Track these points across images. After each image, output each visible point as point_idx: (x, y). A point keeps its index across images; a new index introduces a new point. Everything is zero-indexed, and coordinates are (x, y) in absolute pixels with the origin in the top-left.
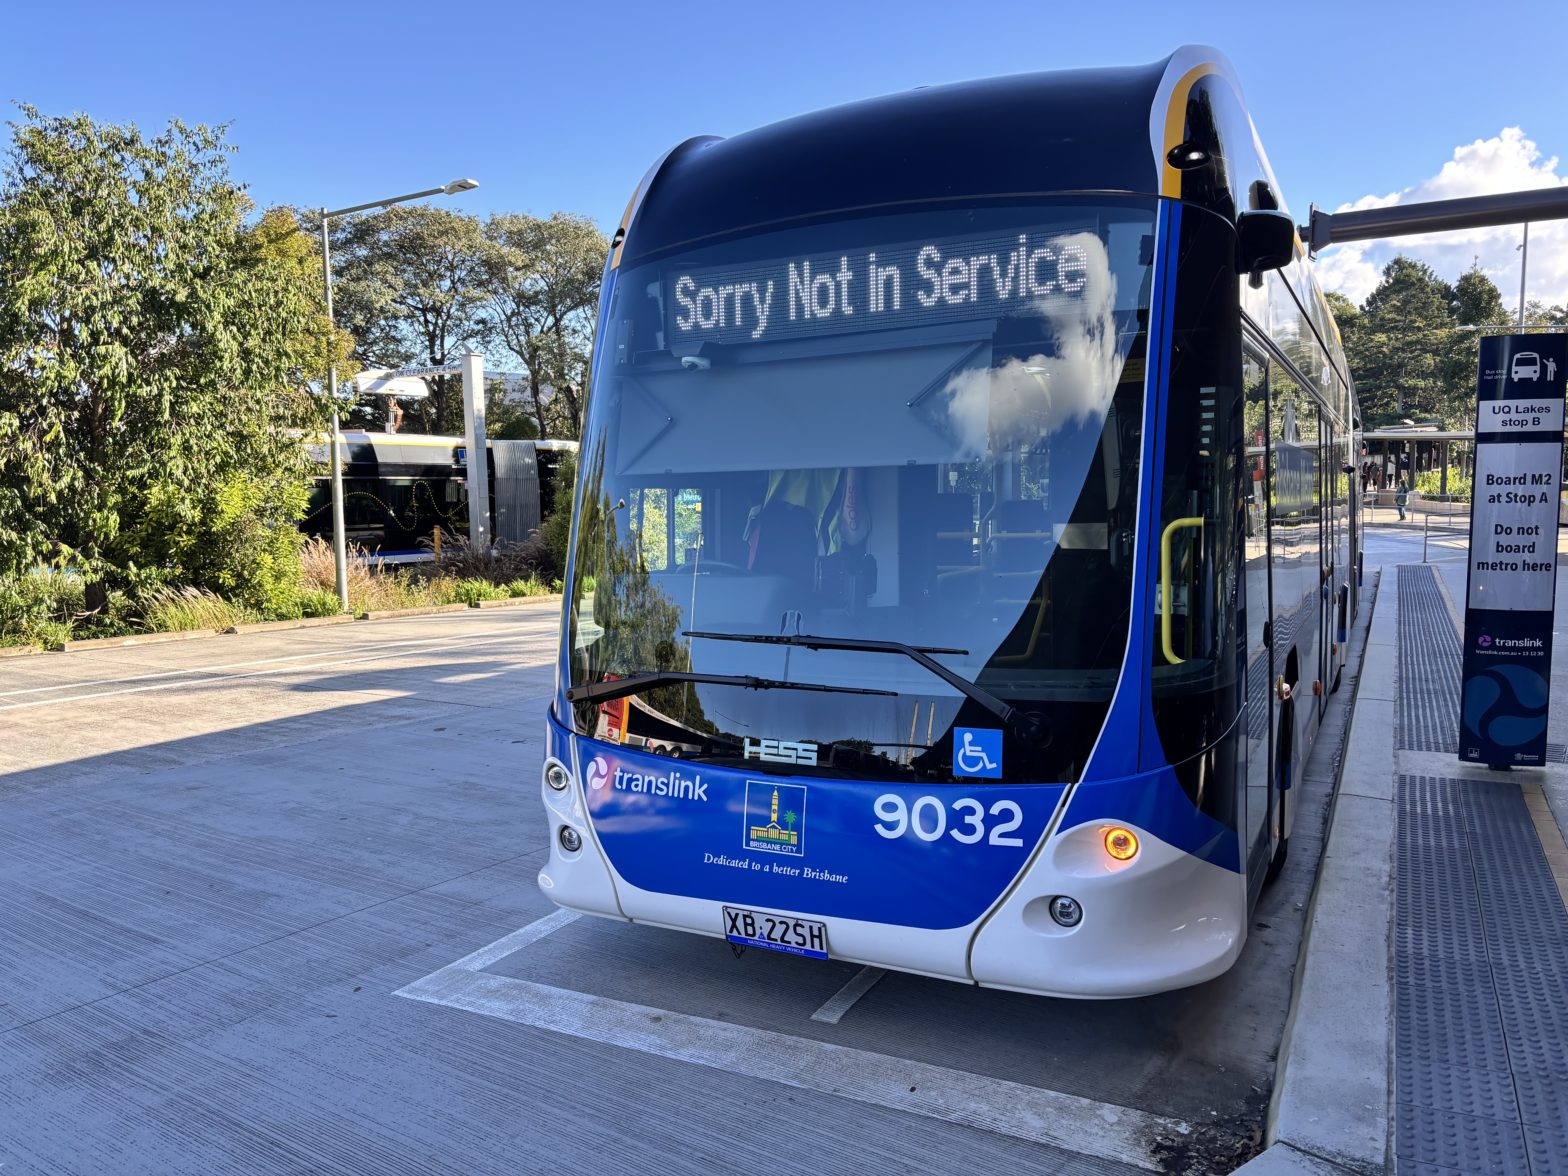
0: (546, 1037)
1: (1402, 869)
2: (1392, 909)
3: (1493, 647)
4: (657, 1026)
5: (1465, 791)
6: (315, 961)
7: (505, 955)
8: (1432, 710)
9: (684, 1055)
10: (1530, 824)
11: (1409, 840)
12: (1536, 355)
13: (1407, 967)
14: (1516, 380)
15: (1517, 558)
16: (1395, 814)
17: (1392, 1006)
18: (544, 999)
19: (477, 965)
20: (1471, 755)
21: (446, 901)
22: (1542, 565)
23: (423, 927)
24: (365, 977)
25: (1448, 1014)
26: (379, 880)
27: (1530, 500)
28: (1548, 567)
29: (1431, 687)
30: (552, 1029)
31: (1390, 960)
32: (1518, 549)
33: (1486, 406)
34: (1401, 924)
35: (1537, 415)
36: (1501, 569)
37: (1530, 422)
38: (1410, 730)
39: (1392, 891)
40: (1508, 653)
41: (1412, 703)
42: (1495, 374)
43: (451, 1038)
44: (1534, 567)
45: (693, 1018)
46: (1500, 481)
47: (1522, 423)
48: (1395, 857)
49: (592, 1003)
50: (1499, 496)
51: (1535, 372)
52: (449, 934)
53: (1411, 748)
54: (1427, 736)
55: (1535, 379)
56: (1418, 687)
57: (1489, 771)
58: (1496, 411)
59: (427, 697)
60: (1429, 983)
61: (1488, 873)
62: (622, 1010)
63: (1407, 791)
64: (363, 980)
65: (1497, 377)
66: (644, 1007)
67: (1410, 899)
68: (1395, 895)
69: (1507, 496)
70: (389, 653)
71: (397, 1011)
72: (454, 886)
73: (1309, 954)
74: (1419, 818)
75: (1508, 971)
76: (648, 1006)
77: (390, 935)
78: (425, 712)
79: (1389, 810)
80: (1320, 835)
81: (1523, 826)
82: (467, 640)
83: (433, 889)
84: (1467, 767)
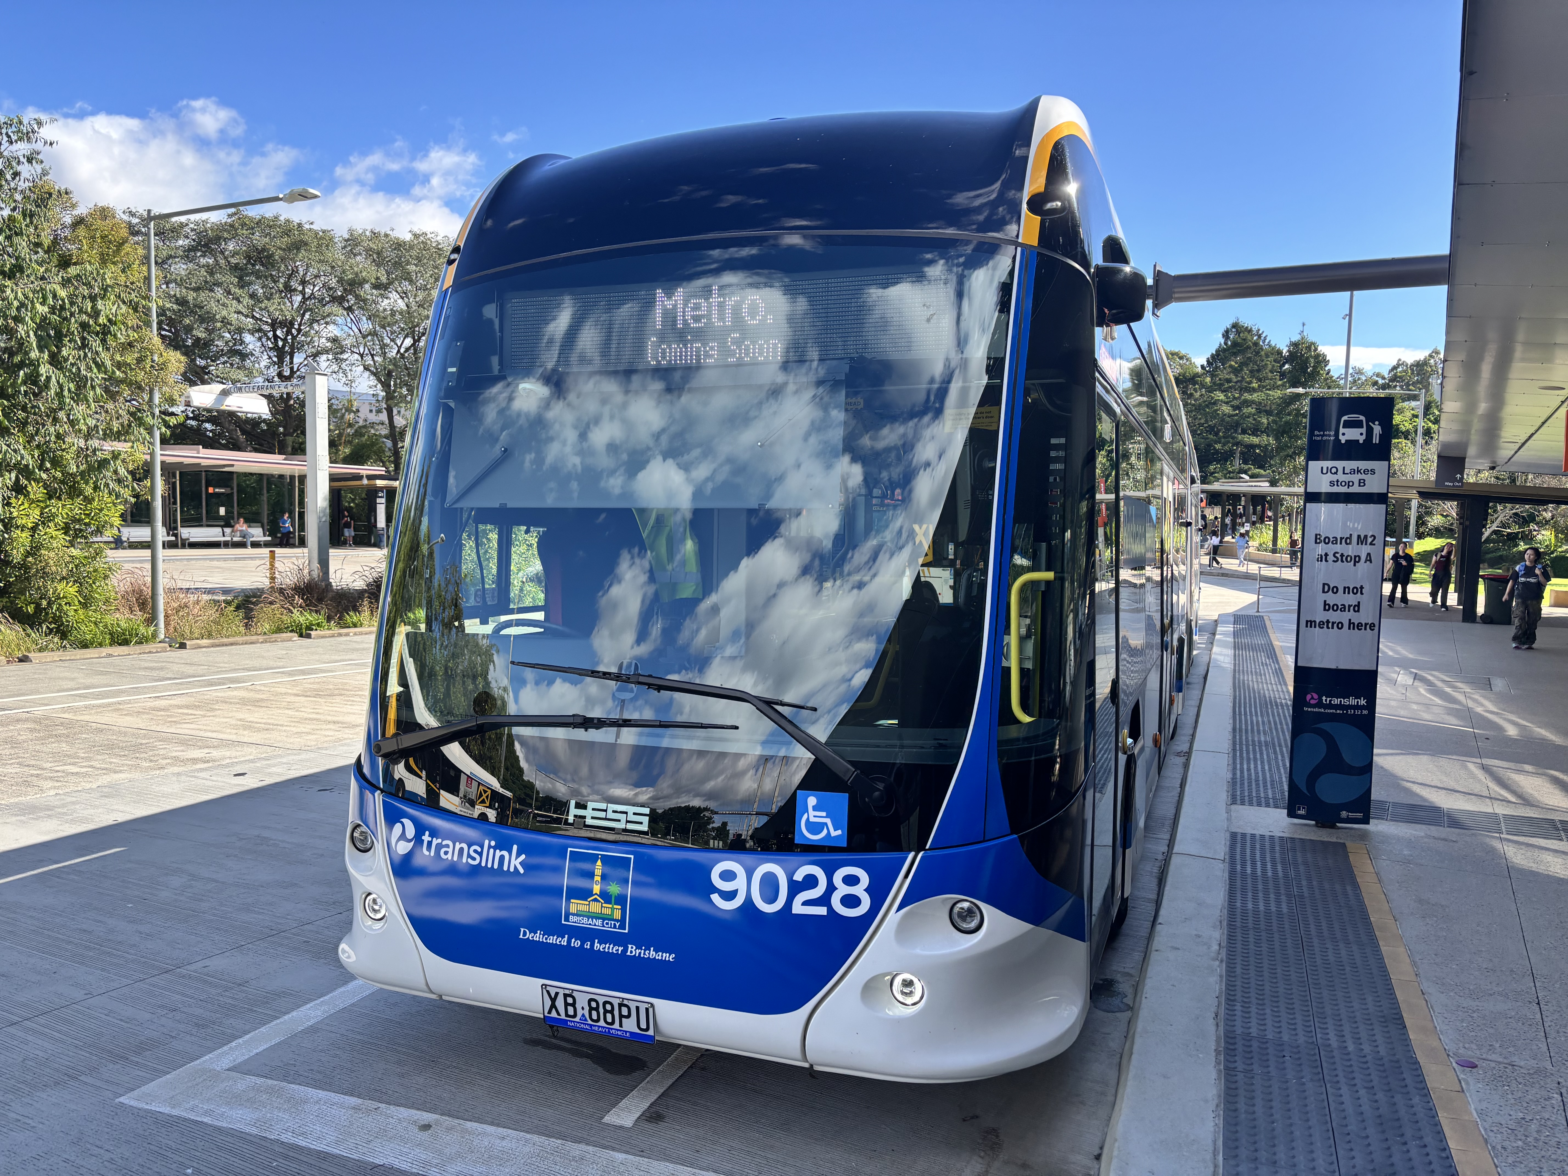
0: (291, 1154)
1: (1231, 937)
2: (1221, 981)
3: (1320, 704)
4: (425, 1135)
5: (1294, 850)
7: (261, 1049)
8: (1262, 762)
10: (1356, 886)
11: (1238, 904)
12: (1362, 418)
13: (1235, 1050)
14: (1343, 442)
15: (1344, 617)
16: (1226, 875)
17: (1218, 1095)
18: (296, 1105)
19: (226, 1062)
20: (1299, 812)
21: (205, 982)
22: (1366, 624)
23: (170, 1016)
25: (1276, 1104)
26: (130, 957)
27: (1356, 560)
28: (1372, 626)
29: (1263, 739)
30: (301, 1143)
31: (1218, 1041)
32: (1343, 608)
33: (1314, 466)
34: (1230, 999)
35: (1363, 476)
36: (1328, 628)
37: (1356, 484)
38: (1242, 784)
39: (1222, 961)
40: (1334, 711)
41: (1245, 755)
42: (1324, 435)
44: (1359, 626)
45: (469, 1124)
46: (1327, 541)
47: (1349, 484)
48: (1225, 923)
49: (354, 1108)
50: (1326, 555)
51: (1362, 434)
52: (200, 1023)
53: (1243, 803)
54: (1258, 791)
55: (1361, 442)
56: (1250, 738)
57: (1315, 829)
58: (1325, 471)
59: (234, 737)
60: (1257, 1069)
61: (1316, 941)
62: (388, 1116)
63: (1238, 850)
64: (86, 1083)
65: (1325, 438)
66: (414, 1112)
67: (1239, 970)
68: (1224, 965)
69: (1334, 555)
70: (201, 686)
71: (118, 1123)
72: (217, 963)
73: (1137, 1036)
74: (1249, 880)
75: (1336, 1053)
76: (419, 1109)
77: (129, 1026)
78: (228, 754)
79: (1220, 871)
80: (1154, 897)
81: (1349, 888)
82: (290, 674)
83: (193, 967)
84: (1295, 824)
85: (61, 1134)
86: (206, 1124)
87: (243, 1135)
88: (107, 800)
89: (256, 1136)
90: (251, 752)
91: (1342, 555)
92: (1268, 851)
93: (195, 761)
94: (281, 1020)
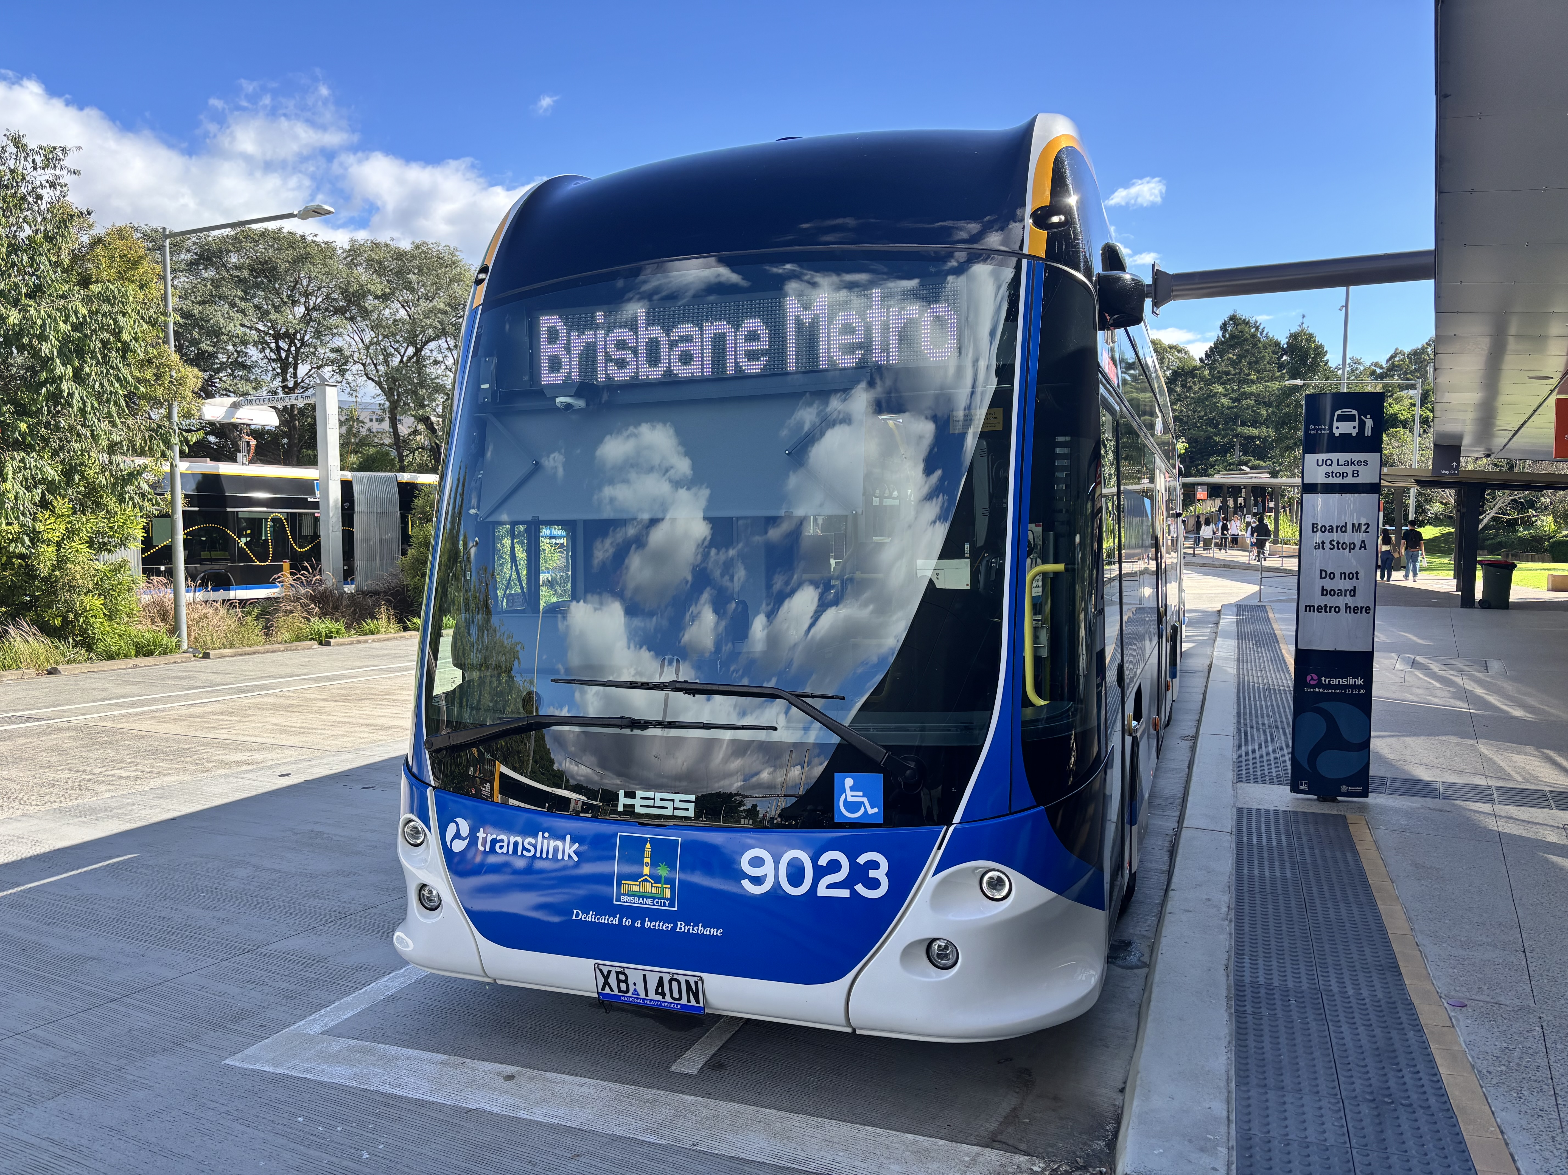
0: (391, 1102)
1: (1239, 900)
2: (1231, 938)
3: (1319, 685)
4: (510, 1084)
5: (1297, 822)
6: (138, 1030)
7: (349, 1015)
8: (1266, 742)
9: (538, 1116)
10: (1355, 853)
11: (1246, 871)
12: (1355, 412)
13: (1244, 996)
14: (1337, 435)
15: (1340, 601)
16: (1234, 846)
17: (1231, 1035)
18: (389, 1061)
19: (318, 1028)
20: (1302, 788)
21: (286, 959)
22: (1362, 608)
23: (259, 989)
24: (194, 1046)
25: (1283, 1040)
26: (211, 939)
27: (1352, 547)
28: (1367, 610)
29: (1266, 722)
30: (398, 1093)
31: (1228, 990)
32: (1340, 593)
33: (1310, 458)
34: (1239, 953)
35: (1356, 468)
36: (1326, 612)
37: (1350, 474)
38: (1247, 763)
39: (1231, 921)
40: (1332, 691)
41: (1249, 737)
42: (1319, 429)
43: (287, 1108)
44: (1355, 610)
45: (548, 1075)
46: (1324, 529)
47: (1343, 475)
48: (1233, 888)
49: (441, 1063)
50: (1323, 543)
51: (1354, 427)
52: (288, 994)
53: (1248, 781)
54: (1262, 770)
55: (1354, 435)
56: (1254, 722)
57: (1317, 803)
58: (1320, 463)
59: (272, 741)
60: (1265, 1012)
61: (1318, 902)
62: (474, 1069)
63: (1245, 823)
64: (191, 1049)
65: (1320, 432)
66: (497, 1065)
67: (1247, 928)
68: (1233, 924)
69: (1331, 544)
70: (231, 694)
71: (228, 1081)
72: (296, 943)
73: (1154, 986)
74: (1255, 849)
75: (1337, 997)
76: (501, 1063)
77: (222, 999)
78: (269, 756)
79: (1228, 843)
80: (1166, 868)
81: (1349, 855)
82: (316, 680)
83: (273, 947)
84: (1298, 799)
85: (178, 1092)
86: (308, 1079)
87: (344, 1088)
88: (162, 801)
89: (356, 1088)
90: (293, 754)
91: (1338, 543)
92: (1272, 824)
93: (239, 763)
94: (363, 991)
